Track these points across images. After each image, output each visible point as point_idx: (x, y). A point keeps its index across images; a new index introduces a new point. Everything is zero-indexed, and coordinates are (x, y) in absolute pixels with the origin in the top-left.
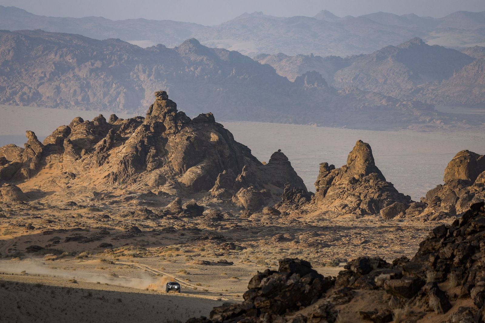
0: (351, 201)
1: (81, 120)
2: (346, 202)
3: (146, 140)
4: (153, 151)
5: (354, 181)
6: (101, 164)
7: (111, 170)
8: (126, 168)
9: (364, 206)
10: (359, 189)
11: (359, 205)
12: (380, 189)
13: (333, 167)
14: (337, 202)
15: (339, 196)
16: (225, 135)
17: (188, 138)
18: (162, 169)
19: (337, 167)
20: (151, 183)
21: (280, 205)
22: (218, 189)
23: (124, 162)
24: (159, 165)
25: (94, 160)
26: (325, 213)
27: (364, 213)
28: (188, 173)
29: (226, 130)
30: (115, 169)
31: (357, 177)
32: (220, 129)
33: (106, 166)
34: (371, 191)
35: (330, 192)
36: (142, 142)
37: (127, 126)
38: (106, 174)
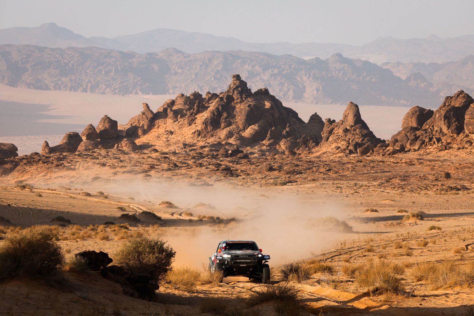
0: (343, 144)
1: (183, 95)
2: (339, 145)
3: (220, 107)
4: (225, 115)
5: (346, 131)
6: (190, 125)
7: (197, 128)
8: (206, 127)
9: (351, 148)
10: (349, 136)
11: (348, 147)
12: (363, 135)
13: (334, 121)
14: (334, 145)
15: (335, 141)
16: (276, 102)
17: (249, 106)
18: (231, 127)
19: (336, 121)
20: (222, 137)
21: (298, 149)
22: (269, 140)
23: (205, 123)
24: (229, 124)
25: (186, 122)
26: (324, 153)
27: (351, 152)
28: (249, 129)
29: (277, 100)
30: (199, 128)
31: (348, 128)
32: (273, 99)
33: (193, 126)
34: (357, 137)
35: (331, 139)
36: (217, 109)
37: (210, 99)
38: (194, 131)
